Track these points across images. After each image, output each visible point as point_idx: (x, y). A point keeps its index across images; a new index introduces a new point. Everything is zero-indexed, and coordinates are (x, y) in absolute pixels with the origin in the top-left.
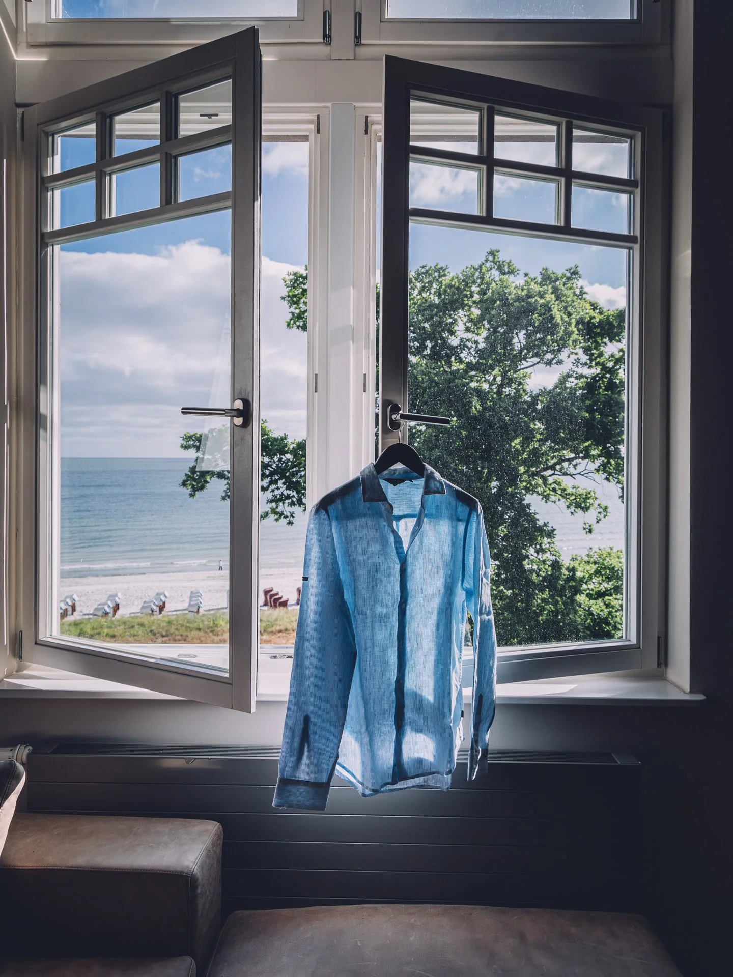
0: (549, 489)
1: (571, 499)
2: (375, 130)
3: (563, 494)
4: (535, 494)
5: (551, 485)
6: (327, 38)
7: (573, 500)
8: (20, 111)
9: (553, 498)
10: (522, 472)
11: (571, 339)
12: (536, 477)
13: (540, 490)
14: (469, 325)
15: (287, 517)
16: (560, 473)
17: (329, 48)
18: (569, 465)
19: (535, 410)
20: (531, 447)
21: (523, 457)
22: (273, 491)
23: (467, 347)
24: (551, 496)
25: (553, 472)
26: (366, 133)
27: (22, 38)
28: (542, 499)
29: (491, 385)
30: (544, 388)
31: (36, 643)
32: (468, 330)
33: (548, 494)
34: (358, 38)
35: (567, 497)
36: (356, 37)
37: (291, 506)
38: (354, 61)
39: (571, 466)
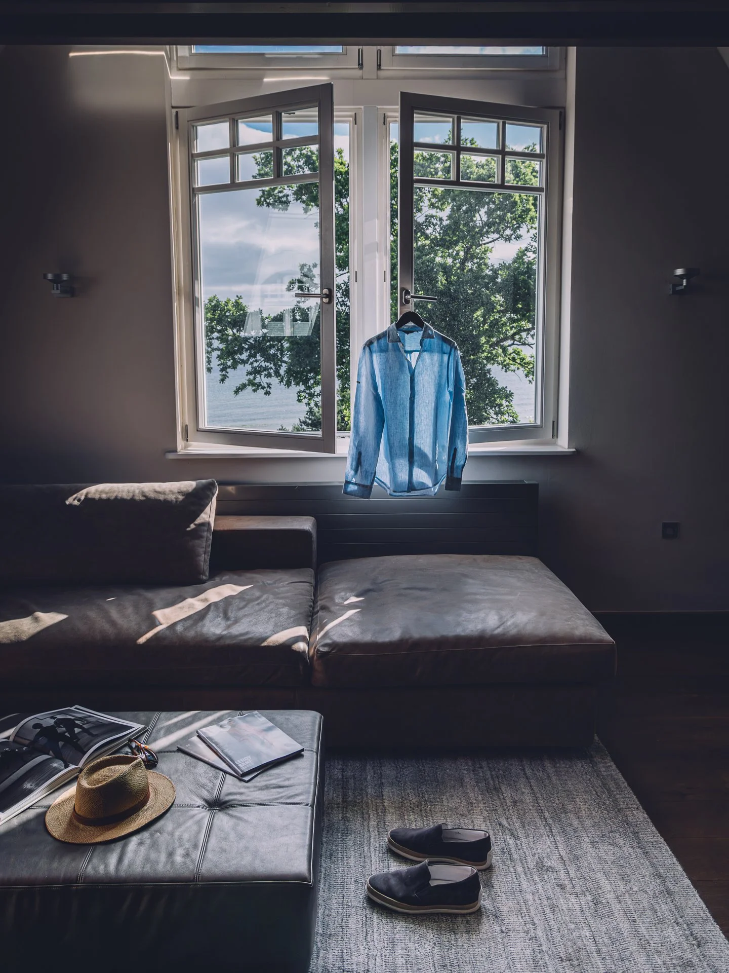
0: (509, 358)
1: (529, 367)
2: (389, 121)
3: (522, 363)
4: (496, 364)
5: (510, 354)
6: (361, 65)
7: (531, 368)
8: (174, 111)
9: (512, 367)
10: (483, 342)
11: (529, 216)
12: (496, 347)
13: (500, 359)
14: (434, 200)
15: (265, 388)
16: (519, 343)
17: (361, 71)
18: (527, 335)
19: (495, 283)
20: (492, 319)
21: (484, 328)
22: (252, 363)
23: (433, 224)
24: (511, 366)
25: (512, 342)
26: (384, 124)
27: (174, 64)
28: (502, 368)
29: (455, 259)
30: (503, 262)
31: (197, 431)
32: (432, 205)
33: (508, 364)
34: (379, 67)
35: (526, 366)
36: (378, 65)
37: (268, 378)
38: (377, 80)
39: (529, 336)
